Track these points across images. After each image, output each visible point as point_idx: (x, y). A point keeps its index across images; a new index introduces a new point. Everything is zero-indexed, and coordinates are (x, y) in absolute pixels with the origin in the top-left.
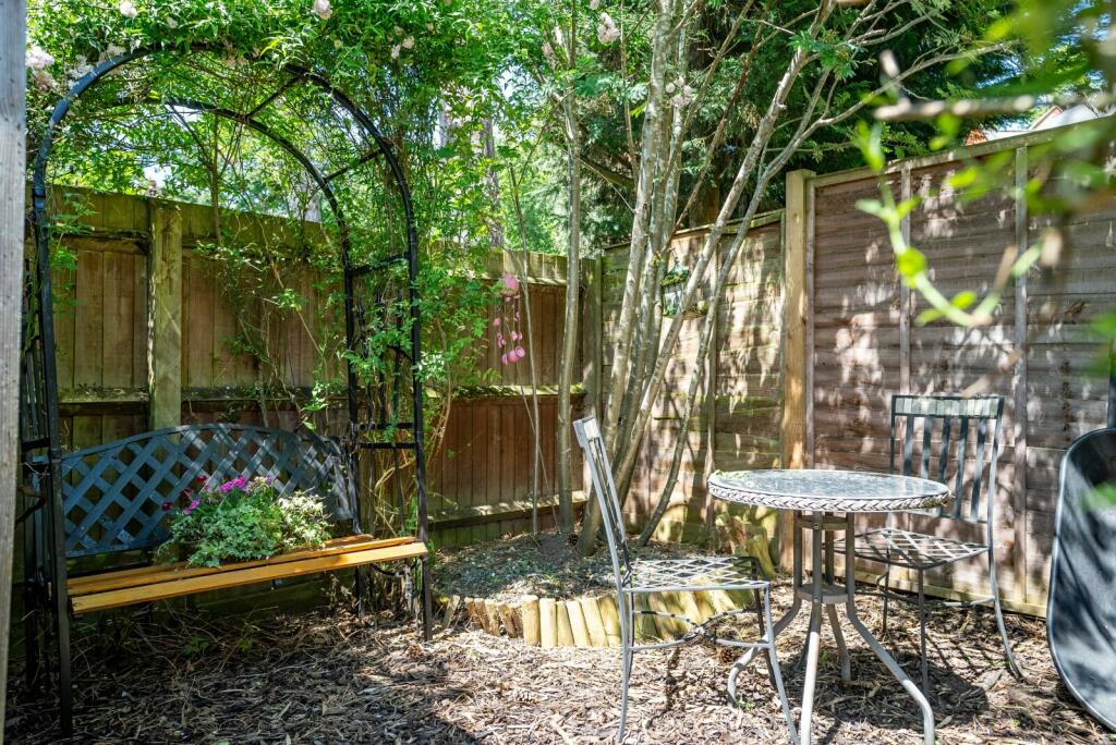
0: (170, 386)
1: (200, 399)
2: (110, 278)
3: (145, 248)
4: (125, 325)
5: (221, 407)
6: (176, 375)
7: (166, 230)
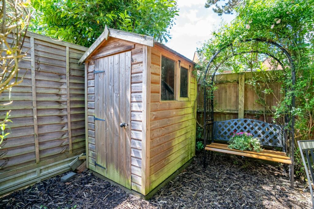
0: (242, 110)
1: (249, 113)
2: (232, 89)
3: (238, 83)
4: (235, 98)
5: (255, 115)
6: (243, 108)
7: (241, 79)
